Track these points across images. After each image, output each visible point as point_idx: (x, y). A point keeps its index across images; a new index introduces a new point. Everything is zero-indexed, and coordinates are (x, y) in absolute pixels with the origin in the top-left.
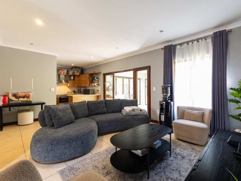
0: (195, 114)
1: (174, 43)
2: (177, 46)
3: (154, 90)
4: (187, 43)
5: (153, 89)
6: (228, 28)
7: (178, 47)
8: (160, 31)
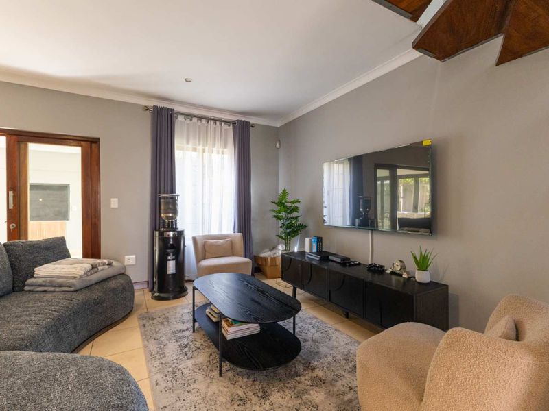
0: (223, 244)
1: (177, 108)
2: (179, 116)
3: (112, 206)
4: (200, 118)
5: (111, 203)
6: (252, 120)
7: (181, 118)
8: (186, 80)
